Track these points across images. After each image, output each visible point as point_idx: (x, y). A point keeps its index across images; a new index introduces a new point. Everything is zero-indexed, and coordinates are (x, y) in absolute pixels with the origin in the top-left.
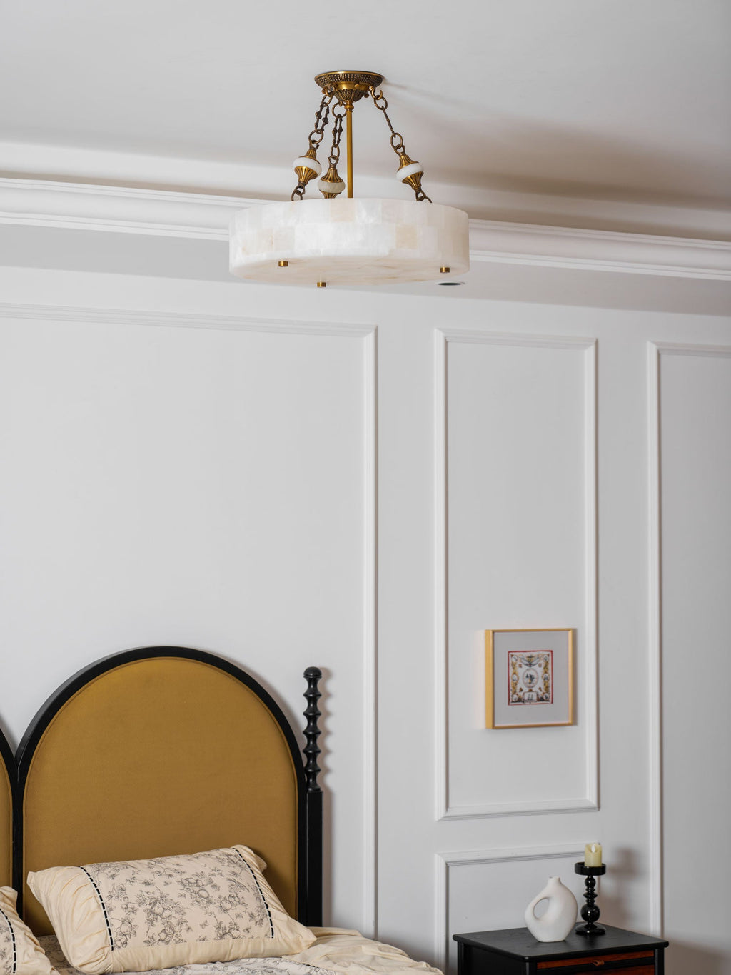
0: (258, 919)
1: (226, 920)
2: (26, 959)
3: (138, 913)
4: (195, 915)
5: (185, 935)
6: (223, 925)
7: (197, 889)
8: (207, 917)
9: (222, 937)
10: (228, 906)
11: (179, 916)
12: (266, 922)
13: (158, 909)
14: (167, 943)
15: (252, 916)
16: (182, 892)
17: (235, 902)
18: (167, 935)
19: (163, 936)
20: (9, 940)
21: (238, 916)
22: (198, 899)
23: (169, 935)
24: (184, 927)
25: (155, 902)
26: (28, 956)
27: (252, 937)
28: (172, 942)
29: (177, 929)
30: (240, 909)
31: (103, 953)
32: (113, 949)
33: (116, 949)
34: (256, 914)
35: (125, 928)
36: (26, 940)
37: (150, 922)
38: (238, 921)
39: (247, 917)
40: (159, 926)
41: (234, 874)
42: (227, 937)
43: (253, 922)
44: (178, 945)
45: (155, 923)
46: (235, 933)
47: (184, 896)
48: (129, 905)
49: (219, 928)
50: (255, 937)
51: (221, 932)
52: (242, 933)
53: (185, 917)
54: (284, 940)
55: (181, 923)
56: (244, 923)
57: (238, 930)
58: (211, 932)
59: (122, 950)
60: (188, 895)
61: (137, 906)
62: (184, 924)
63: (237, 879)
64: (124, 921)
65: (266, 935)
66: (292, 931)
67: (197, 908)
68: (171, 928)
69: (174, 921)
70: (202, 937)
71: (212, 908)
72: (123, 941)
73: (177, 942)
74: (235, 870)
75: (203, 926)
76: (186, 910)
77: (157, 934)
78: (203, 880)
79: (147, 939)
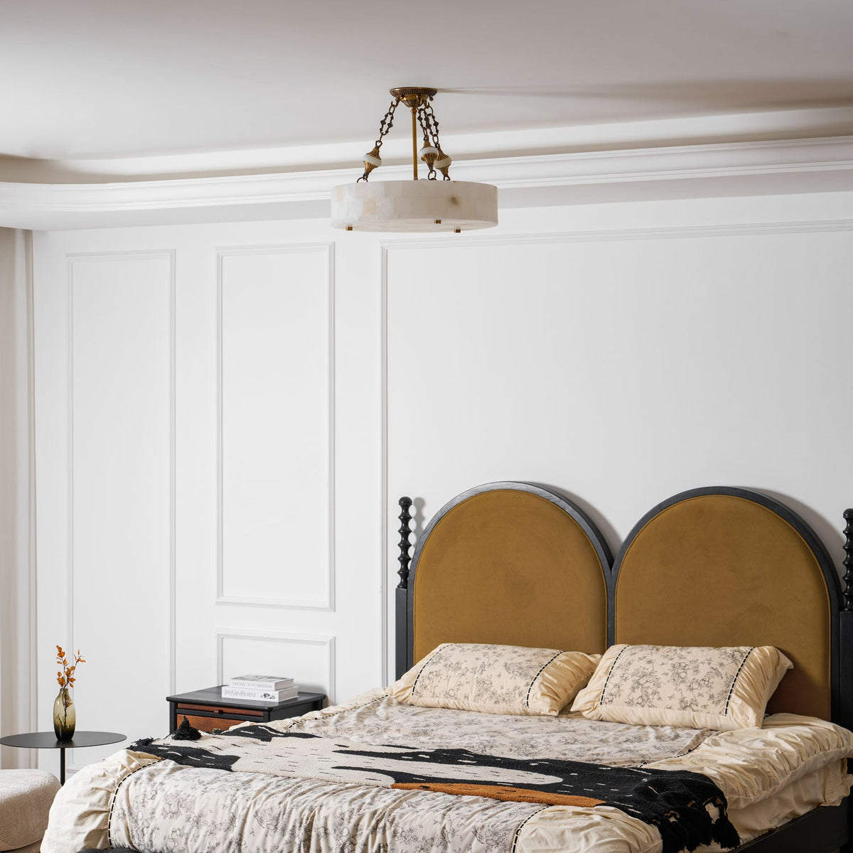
0: (716, 700)
1: (689, 696)
2: (534, 700)
3: (628, 681)
4: (667, 689)
5: (655, 702)
6: (685, 700)
7: (680, 671)
8: (676, 693)
9: (684, 708)
10: (695, 686)
11: (655, 688)
12: (723, 703)
13: (642, 681)
14: (643, 706)
15: (712, 697)
16: (667, 671)
17: (703, 685)
18: (643, 700)
19: (640, 701)
20: (528, 685)
21: (700, 695)
22: (676, 678)
23: (644, 701)
24: (656, 697)
25: (644, 676)
26: (536, 698)
27: (709, 713)
28: (646, 706)
29: (651, 697)
30: (705, 689)
31: (593, 705)
32: (601, 703)
33: (604, 705)
34: (716, 696)
35: (614, 691)
36: (540, 687)
37: (633, 689)
38: (699, 699)
39: (707, 696)
40: (638, 692)
41: (721, 665)
42: (688, 709)
43: (711, 701)
44: (651, 709)
45: (636, 690)
46: (695, 707)
47: (666, 674)
48: (625, 675)
49: (682, 701)
50: (711, 712)
51: (683, 705)
52: (699, 708)
53: (659, 690)
54: (735, 719)
55: (654, 693)
56: (703, 701)
57: (697, 705)
58: (676, 703)
59: (608, 706)
60: (670, 673)
61: (630, 676)
62: (657, 694)
63: (720, 670)
64: (616, 685)
65: (720, 713)
66: (742, 713)
67: (671, 684)
68: (646, 696)
69: (650, 691)
70: (669, 706)
71: (683, 686)
72: (610, 699)
73: (650, 707)
74: (725, 662)
75: (671, 698)
76: (661, 685)
77: (635, 698)
78: (691, 665)
79: (627, 700)
